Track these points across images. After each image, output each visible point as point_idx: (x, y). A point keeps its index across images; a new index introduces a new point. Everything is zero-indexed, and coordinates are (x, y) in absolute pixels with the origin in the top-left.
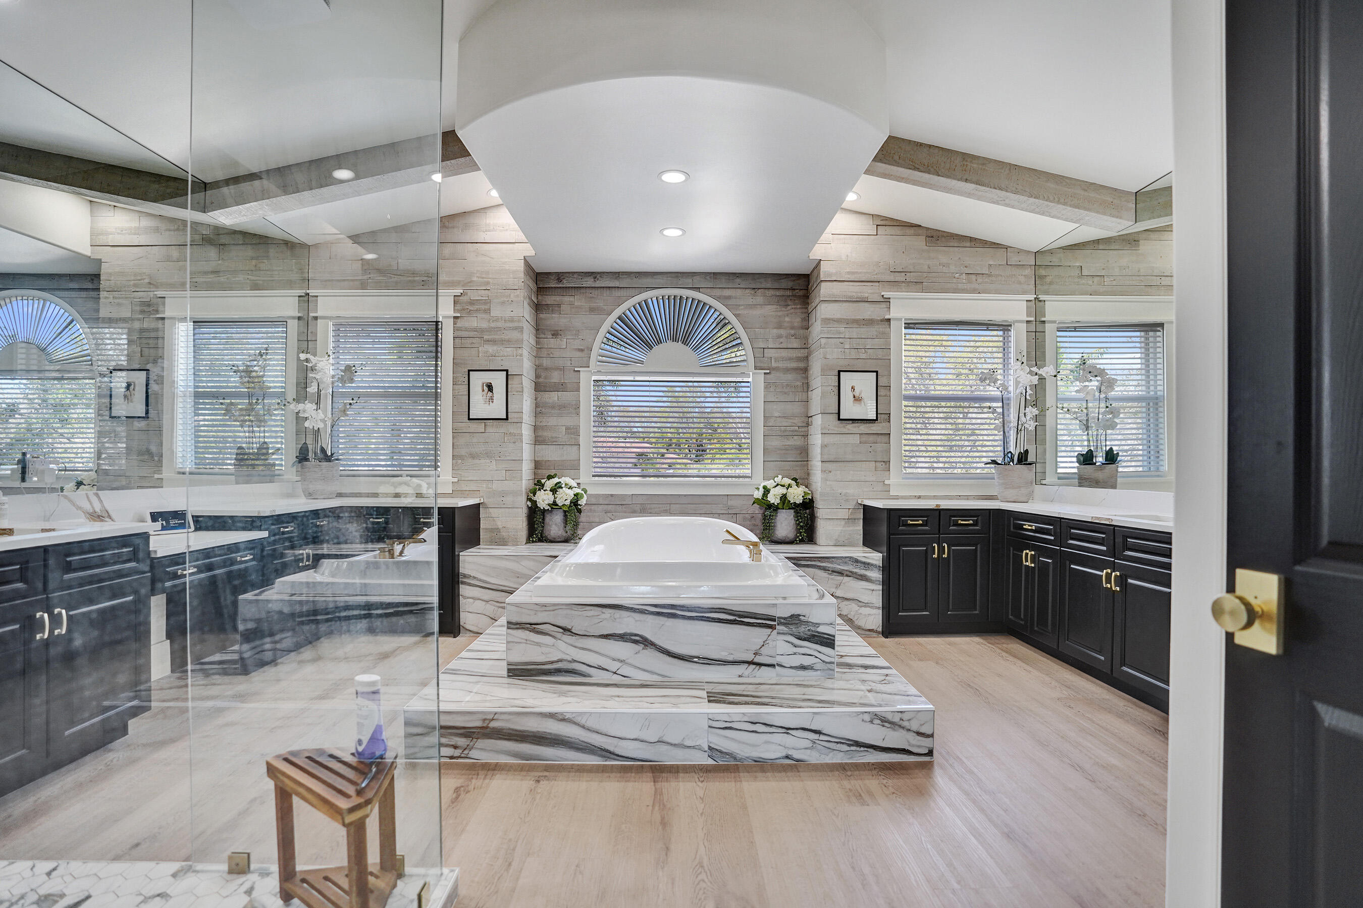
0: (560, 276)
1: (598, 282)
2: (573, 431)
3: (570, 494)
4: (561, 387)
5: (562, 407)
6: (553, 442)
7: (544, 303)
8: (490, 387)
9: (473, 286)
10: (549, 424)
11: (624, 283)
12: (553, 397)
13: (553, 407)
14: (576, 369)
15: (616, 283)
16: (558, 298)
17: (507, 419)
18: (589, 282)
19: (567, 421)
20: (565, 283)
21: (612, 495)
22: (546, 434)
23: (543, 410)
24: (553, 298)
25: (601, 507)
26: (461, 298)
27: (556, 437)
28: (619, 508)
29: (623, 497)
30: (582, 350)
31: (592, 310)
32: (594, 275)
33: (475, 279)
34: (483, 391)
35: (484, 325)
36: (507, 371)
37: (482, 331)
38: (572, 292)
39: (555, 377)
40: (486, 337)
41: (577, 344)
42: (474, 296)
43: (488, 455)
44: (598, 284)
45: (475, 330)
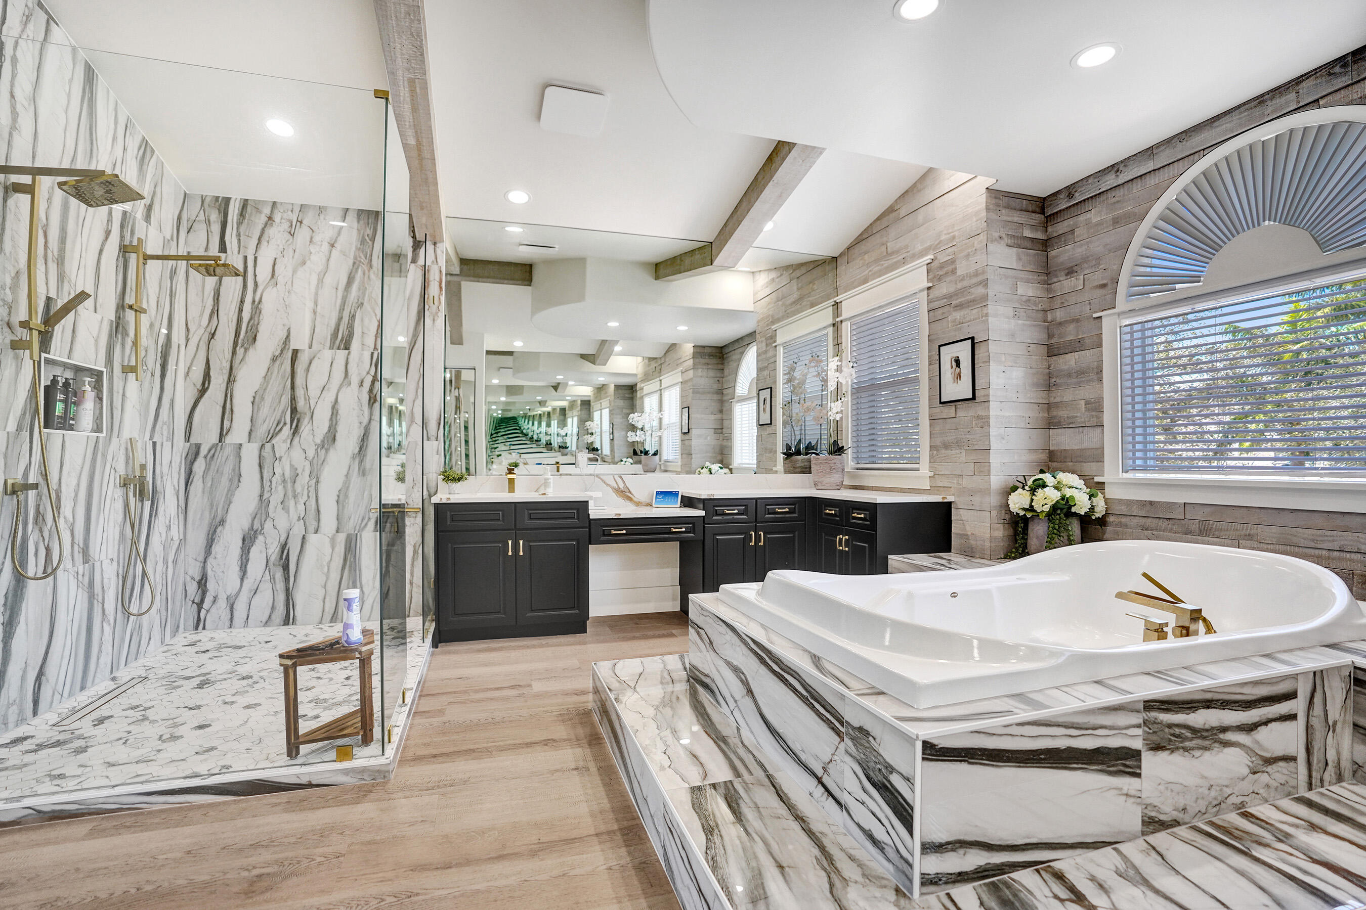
0: (1070, 190)
1: (1121, 176)
2: (1096, 407)
3: (1054, 496)
4: (1078, 346)
5: (1081, 373)
6: (1070, 424)
7: (1055, 235)
8: (957, 362)
9: (940, 248)
10: (1065, 399)
11: (1163, 158)
12: (1070, 361)
13: (1069, 375)
14: (1095, 315)
15: (1150, 166)
16: (1071, 222)
17: (974, 398)
18: (1111, 181)
19: (1086, 392)
20: (1078, 198)
21: (1151, 503)
22: (1063, 413)
23: (1058, 381)
24: (1066, 223)
25: (1135, 521)
26: (932, 264)
27: (1074, 417)
28: (1163, 524)
29: (1170, 506)
30: (1104, 286)
31: (1116, 221)
32: (1115, 168)
33: (943, 237)
34: (952, 367)
35: (952, 289)
36: (972, 339)
37: (950, 296)
38: (1088, 206)
39: (1070, 334)
40: (954, 303)
41: (1098, 278)
42: (943, 258)
43: (958, 444)
44: (1123, 178)
45: (944, 297)
